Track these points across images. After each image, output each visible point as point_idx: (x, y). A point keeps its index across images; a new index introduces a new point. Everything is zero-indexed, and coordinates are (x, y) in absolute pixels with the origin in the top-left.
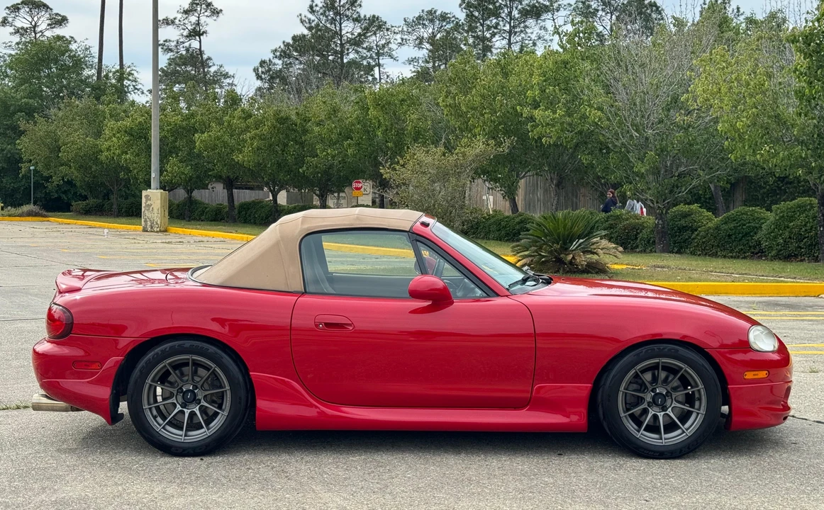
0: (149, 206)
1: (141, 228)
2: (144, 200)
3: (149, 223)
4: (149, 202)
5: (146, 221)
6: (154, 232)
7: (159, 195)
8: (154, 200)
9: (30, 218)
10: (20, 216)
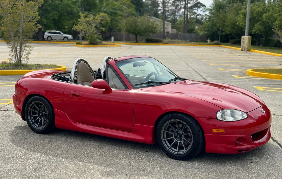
0: (244, 42)
1: (240, 49)
2: (242, 40)
3: (243, 48)
4: (244, 40)
5: (242, 47)
6: (245, 51)
7: (247, 38)
8: (246, 39)
9: (215, 45)
10: (213, 44)
